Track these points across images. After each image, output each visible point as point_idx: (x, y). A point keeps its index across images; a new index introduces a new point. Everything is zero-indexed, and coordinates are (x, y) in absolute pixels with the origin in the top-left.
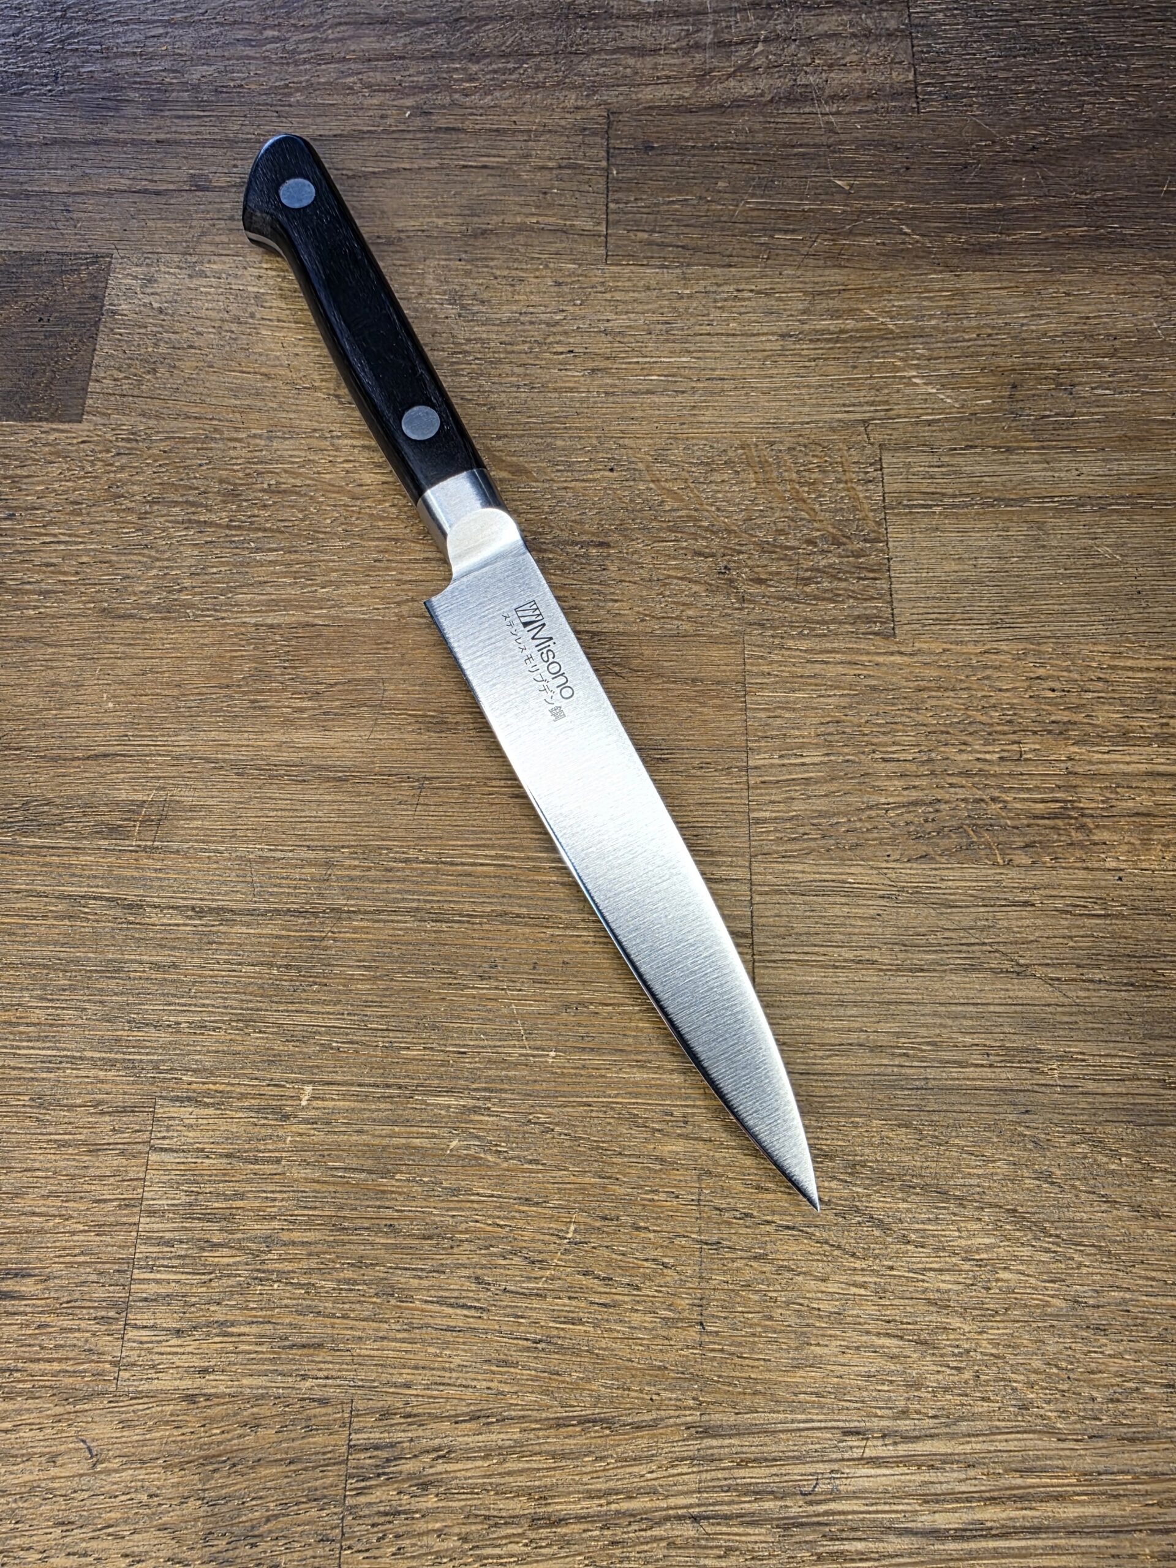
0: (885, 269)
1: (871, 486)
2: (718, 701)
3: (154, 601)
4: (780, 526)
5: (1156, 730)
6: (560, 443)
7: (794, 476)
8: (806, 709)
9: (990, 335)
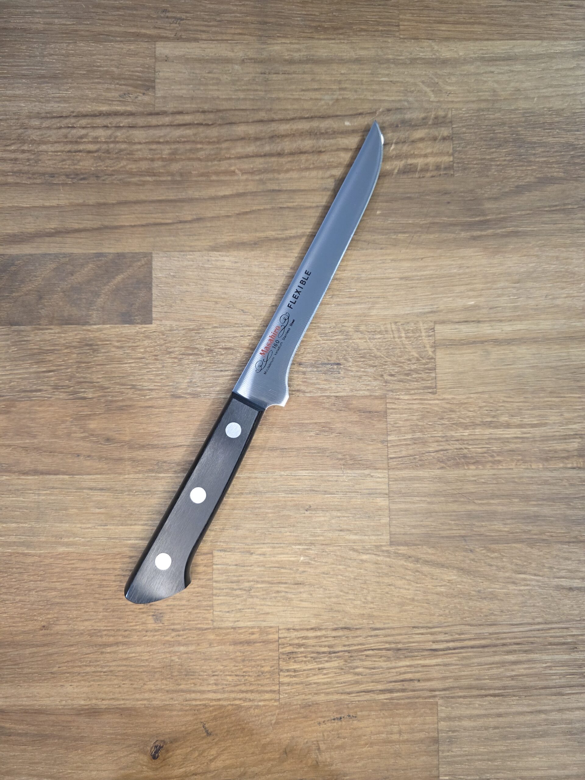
0: (438, 249)
1: (431, 338)
2: (377, 419)
3: (189, 391)
4: (399, 354)
5: (519, 423)
6: (322, 326)
7: (403, 335)
8: (407, 420)
9: (475, 276)
